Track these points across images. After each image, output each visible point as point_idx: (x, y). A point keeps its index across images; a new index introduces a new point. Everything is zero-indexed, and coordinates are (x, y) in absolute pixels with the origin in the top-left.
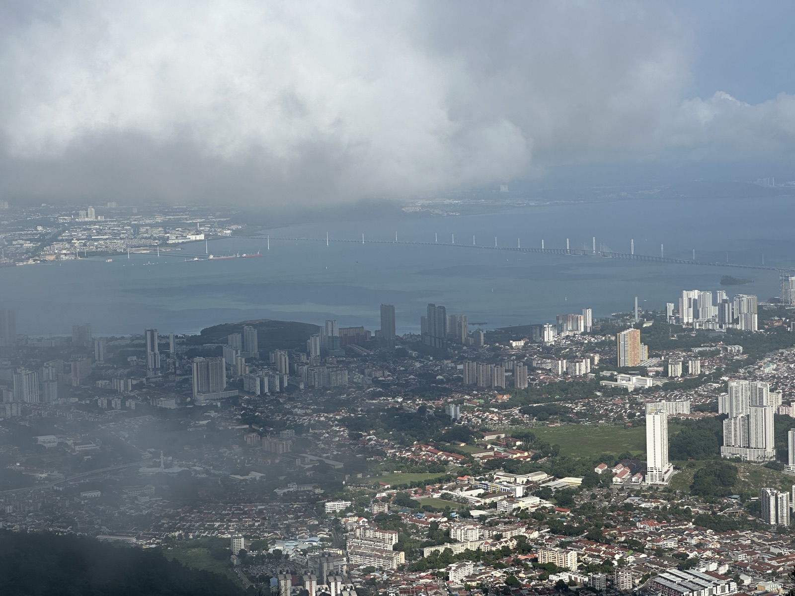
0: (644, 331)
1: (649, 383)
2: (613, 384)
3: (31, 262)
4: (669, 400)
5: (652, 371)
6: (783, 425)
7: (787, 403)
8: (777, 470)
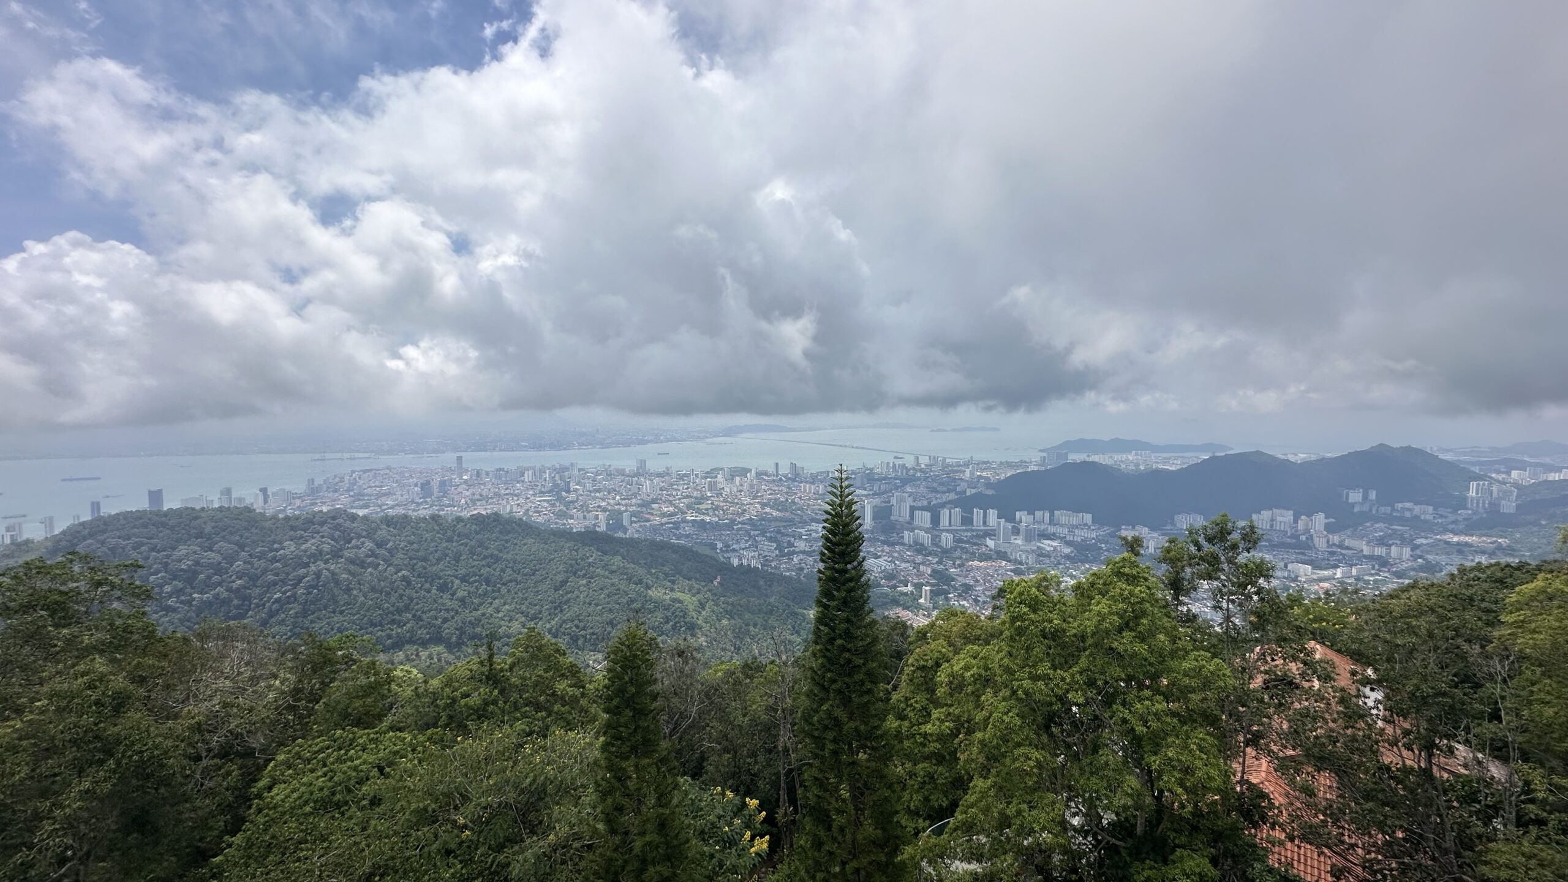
6: (913, 509)
7: (914, 501)
8: (910, 526)
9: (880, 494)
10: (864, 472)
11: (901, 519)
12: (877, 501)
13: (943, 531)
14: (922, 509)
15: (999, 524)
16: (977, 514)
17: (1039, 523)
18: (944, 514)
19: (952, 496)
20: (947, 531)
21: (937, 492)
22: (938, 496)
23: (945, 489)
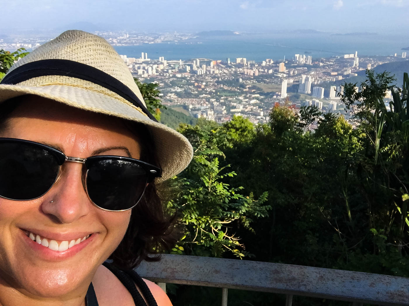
0: (285, 64)
2: (277, 75)
3: (152, 43)
4: (288, 79)
5: (286, 73)
6: (313, 86)
8: (310, 96)
9: (294, 76)
10: (284, 62)
11: (305, 92)
12: (291, 81)
18: (333, 89)
23: (336, 73)
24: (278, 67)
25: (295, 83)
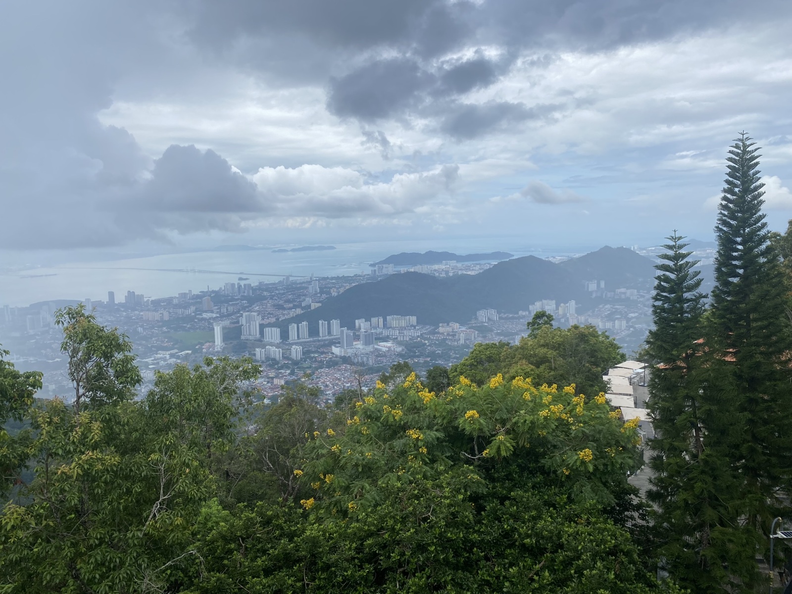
0: (212, 298)
1: (214, 315)
2: (201, 317)
4: (222, 321)
5: (215, 311)
6: (262, 327)
7: (263, 319)
8: (260, 342)
9: (229, 315)
10: (210, 296)
11: (251, 338)
12: (227, 323)
13: (293, 344)
14: (270, 325)
15: (342, 332)
16: (322, 324)
17: (375, 328)
18: (293, 329)
19: (299, 311)
20: (296, 344)
21: (284, 309)
22: (286, 312)
23: (291, 305)
24: (201, 303)
25: (233, 326)
